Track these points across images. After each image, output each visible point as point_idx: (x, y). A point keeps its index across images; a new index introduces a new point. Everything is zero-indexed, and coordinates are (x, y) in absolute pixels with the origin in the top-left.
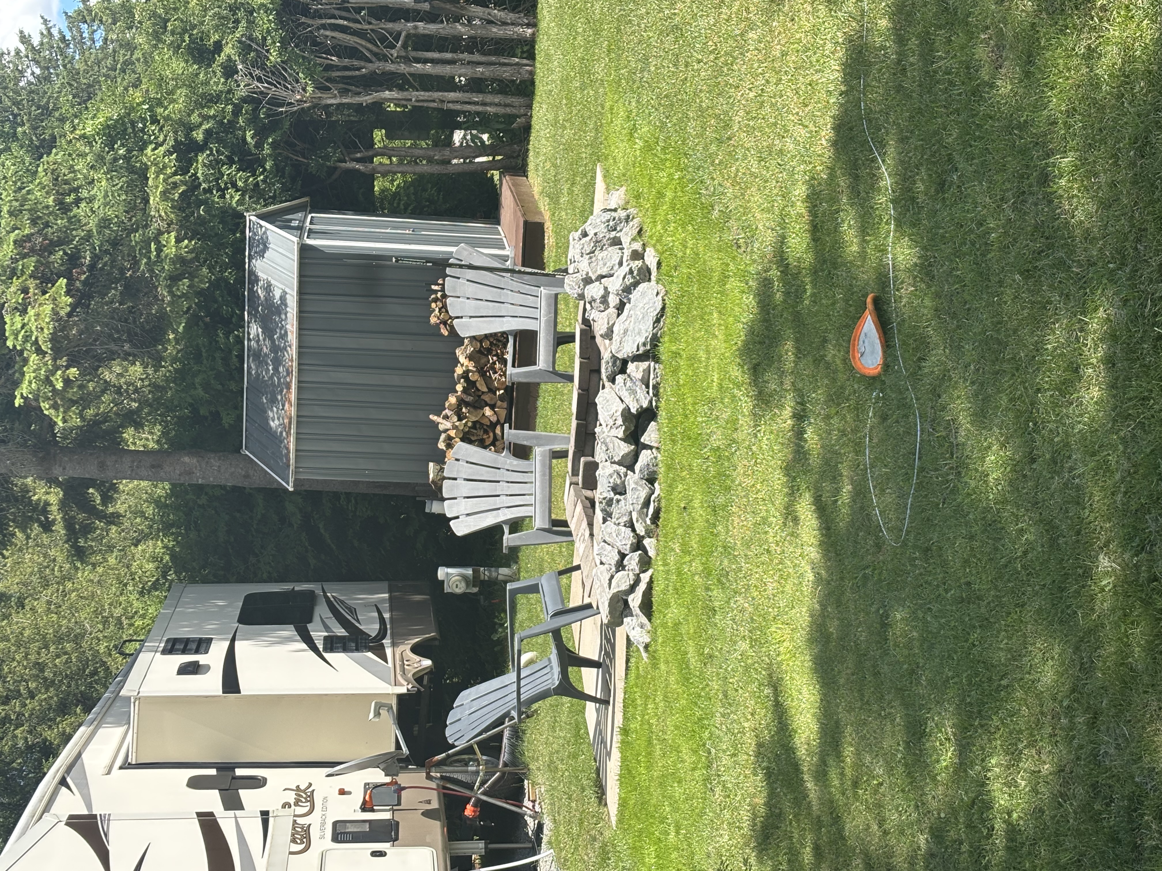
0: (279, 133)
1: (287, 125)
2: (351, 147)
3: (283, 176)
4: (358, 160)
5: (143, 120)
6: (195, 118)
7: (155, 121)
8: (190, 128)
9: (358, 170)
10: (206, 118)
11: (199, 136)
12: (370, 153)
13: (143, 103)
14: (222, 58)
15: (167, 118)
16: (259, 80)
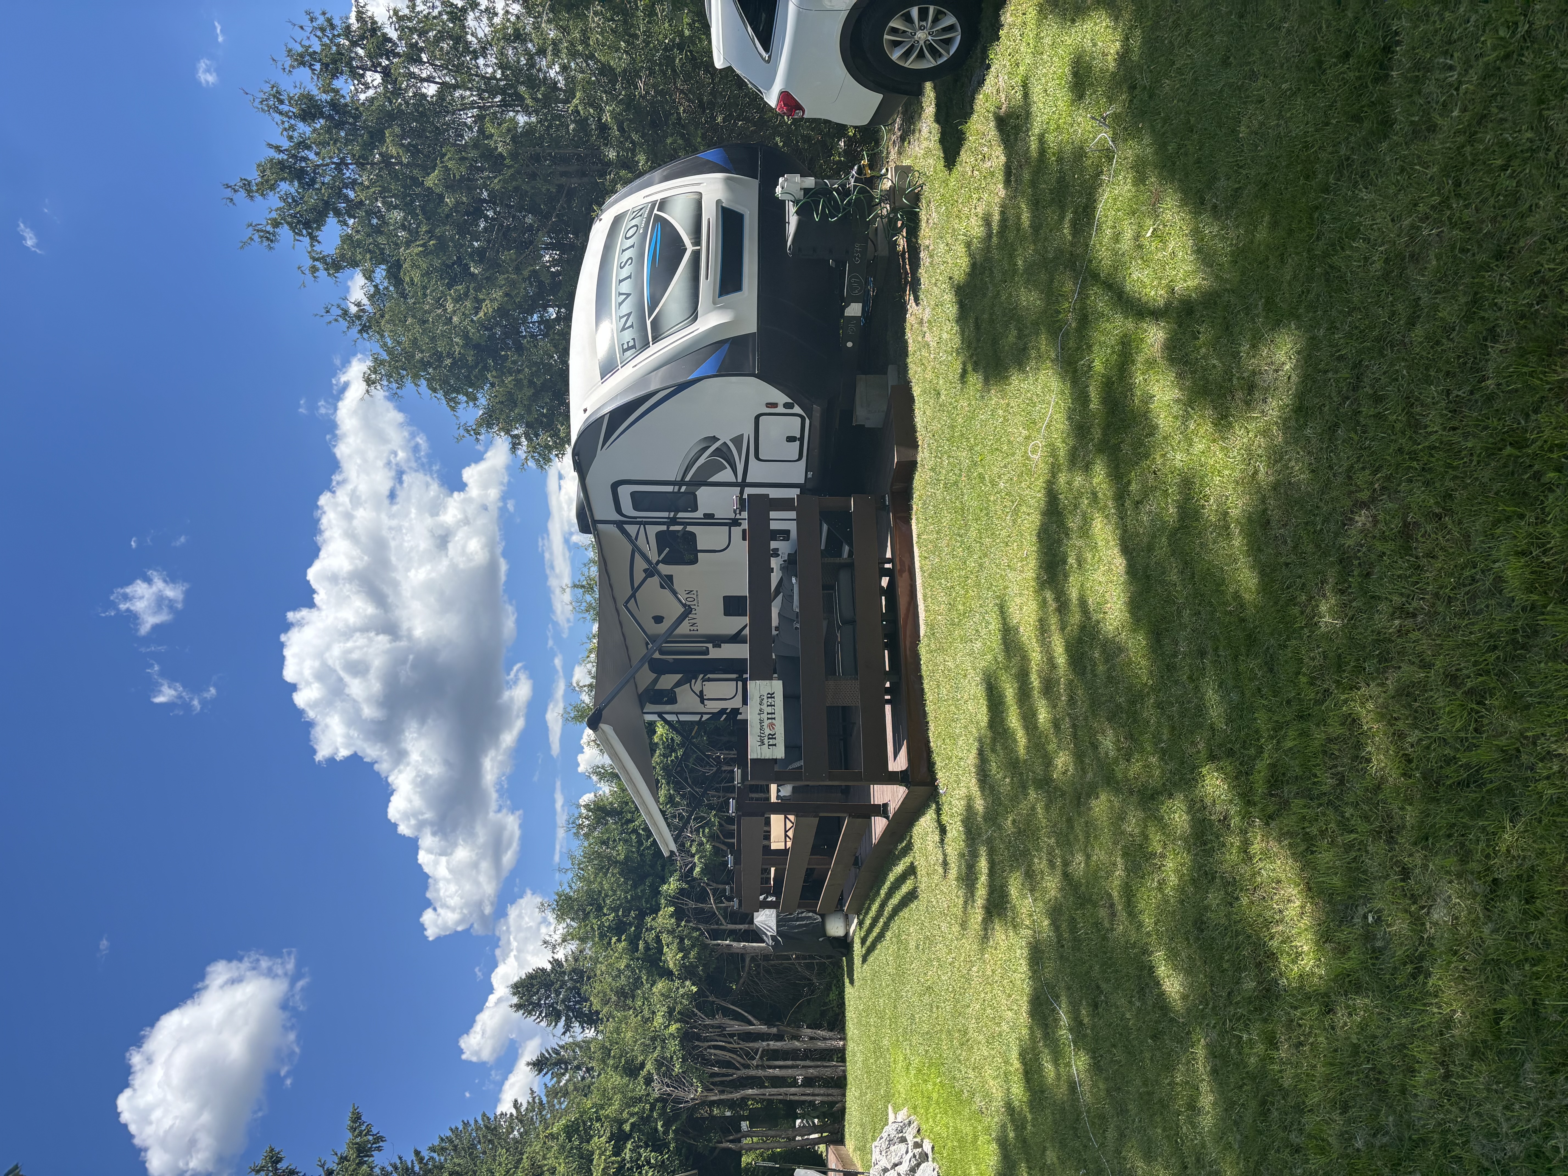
0: (679, 1122)
1: (684, 1116)
2: (726, 1132)
3: (680, 1155)
4: (731, 1141)
5: (591, 1120)
6: (625, 1115)
7: (598, 1119)
8: (621, 1122)
9: (730, 1149)
10: (632, 1115)
11: (627, 1127)
12: (739, 1135)
13: (592, 1108)
14: (644, 1073)
15: (607, 1117)
16: (668, 1086)
